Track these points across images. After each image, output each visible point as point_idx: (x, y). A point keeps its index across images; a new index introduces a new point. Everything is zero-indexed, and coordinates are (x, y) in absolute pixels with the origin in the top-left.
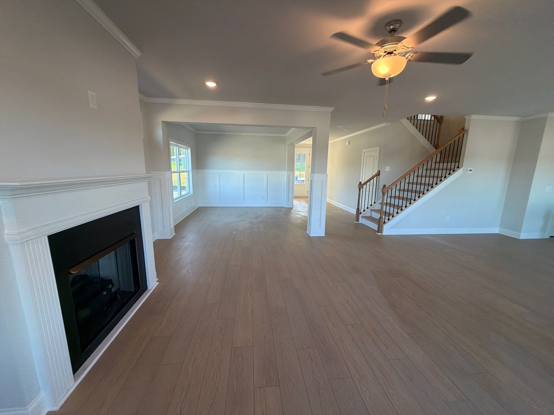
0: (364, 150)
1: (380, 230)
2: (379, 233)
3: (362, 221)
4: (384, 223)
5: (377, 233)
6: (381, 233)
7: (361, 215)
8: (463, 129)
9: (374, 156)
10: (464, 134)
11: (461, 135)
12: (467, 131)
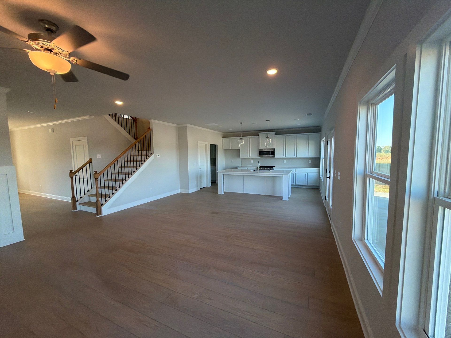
0: (71, 139)
1: (99, 212)
2: (98, 215)
3: (79, 208)
4: (102, 204)
5: (97, 216)
6: (101, 215)
7: (77, 203)
8: (149, 128)
9: (83, 145)
10: (150, 132)
11: (149, 132)
12: (152, 130)
